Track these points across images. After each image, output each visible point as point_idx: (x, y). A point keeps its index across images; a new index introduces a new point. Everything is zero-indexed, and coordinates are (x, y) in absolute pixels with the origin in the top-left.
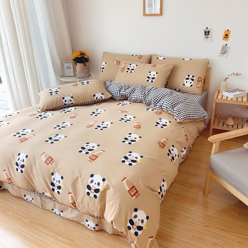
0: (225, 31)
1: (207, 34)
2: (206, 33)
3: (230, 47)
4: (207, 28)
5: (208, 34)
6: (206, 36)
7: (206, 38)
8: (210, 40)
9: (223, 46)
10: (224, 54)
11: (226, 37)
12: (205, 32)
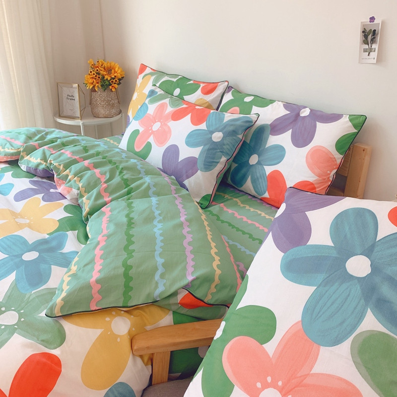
1: (370, 37)
2: (365, 36)
4: (372, 19)
5: (373, 41)
6: (366, 47)
7: (365, 51)
8: (375, 61)
12: (365, 33)
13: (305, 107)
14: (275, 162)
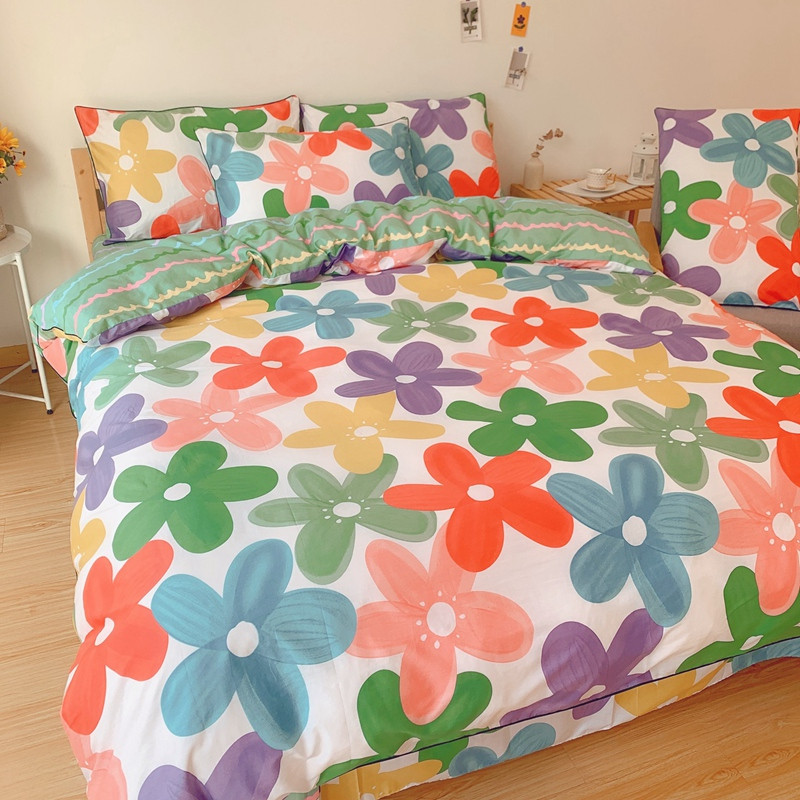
0: (517, 5)
2: (465, 15)
3: (531, 55)
5: (474, 20)
6: (466, 25)
7: (466, 29)
8: (480, 37)
9: (515, 53)
10: (515, 77)
11: (520, 25)
12: (465, 12)
13: (428, 100)
14: (447, 164)
